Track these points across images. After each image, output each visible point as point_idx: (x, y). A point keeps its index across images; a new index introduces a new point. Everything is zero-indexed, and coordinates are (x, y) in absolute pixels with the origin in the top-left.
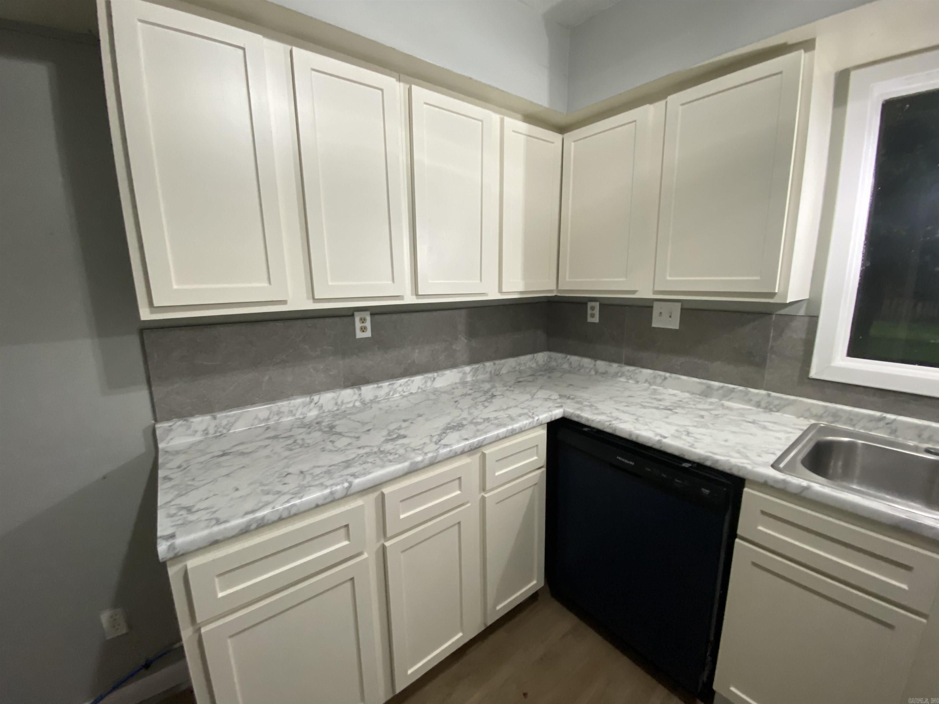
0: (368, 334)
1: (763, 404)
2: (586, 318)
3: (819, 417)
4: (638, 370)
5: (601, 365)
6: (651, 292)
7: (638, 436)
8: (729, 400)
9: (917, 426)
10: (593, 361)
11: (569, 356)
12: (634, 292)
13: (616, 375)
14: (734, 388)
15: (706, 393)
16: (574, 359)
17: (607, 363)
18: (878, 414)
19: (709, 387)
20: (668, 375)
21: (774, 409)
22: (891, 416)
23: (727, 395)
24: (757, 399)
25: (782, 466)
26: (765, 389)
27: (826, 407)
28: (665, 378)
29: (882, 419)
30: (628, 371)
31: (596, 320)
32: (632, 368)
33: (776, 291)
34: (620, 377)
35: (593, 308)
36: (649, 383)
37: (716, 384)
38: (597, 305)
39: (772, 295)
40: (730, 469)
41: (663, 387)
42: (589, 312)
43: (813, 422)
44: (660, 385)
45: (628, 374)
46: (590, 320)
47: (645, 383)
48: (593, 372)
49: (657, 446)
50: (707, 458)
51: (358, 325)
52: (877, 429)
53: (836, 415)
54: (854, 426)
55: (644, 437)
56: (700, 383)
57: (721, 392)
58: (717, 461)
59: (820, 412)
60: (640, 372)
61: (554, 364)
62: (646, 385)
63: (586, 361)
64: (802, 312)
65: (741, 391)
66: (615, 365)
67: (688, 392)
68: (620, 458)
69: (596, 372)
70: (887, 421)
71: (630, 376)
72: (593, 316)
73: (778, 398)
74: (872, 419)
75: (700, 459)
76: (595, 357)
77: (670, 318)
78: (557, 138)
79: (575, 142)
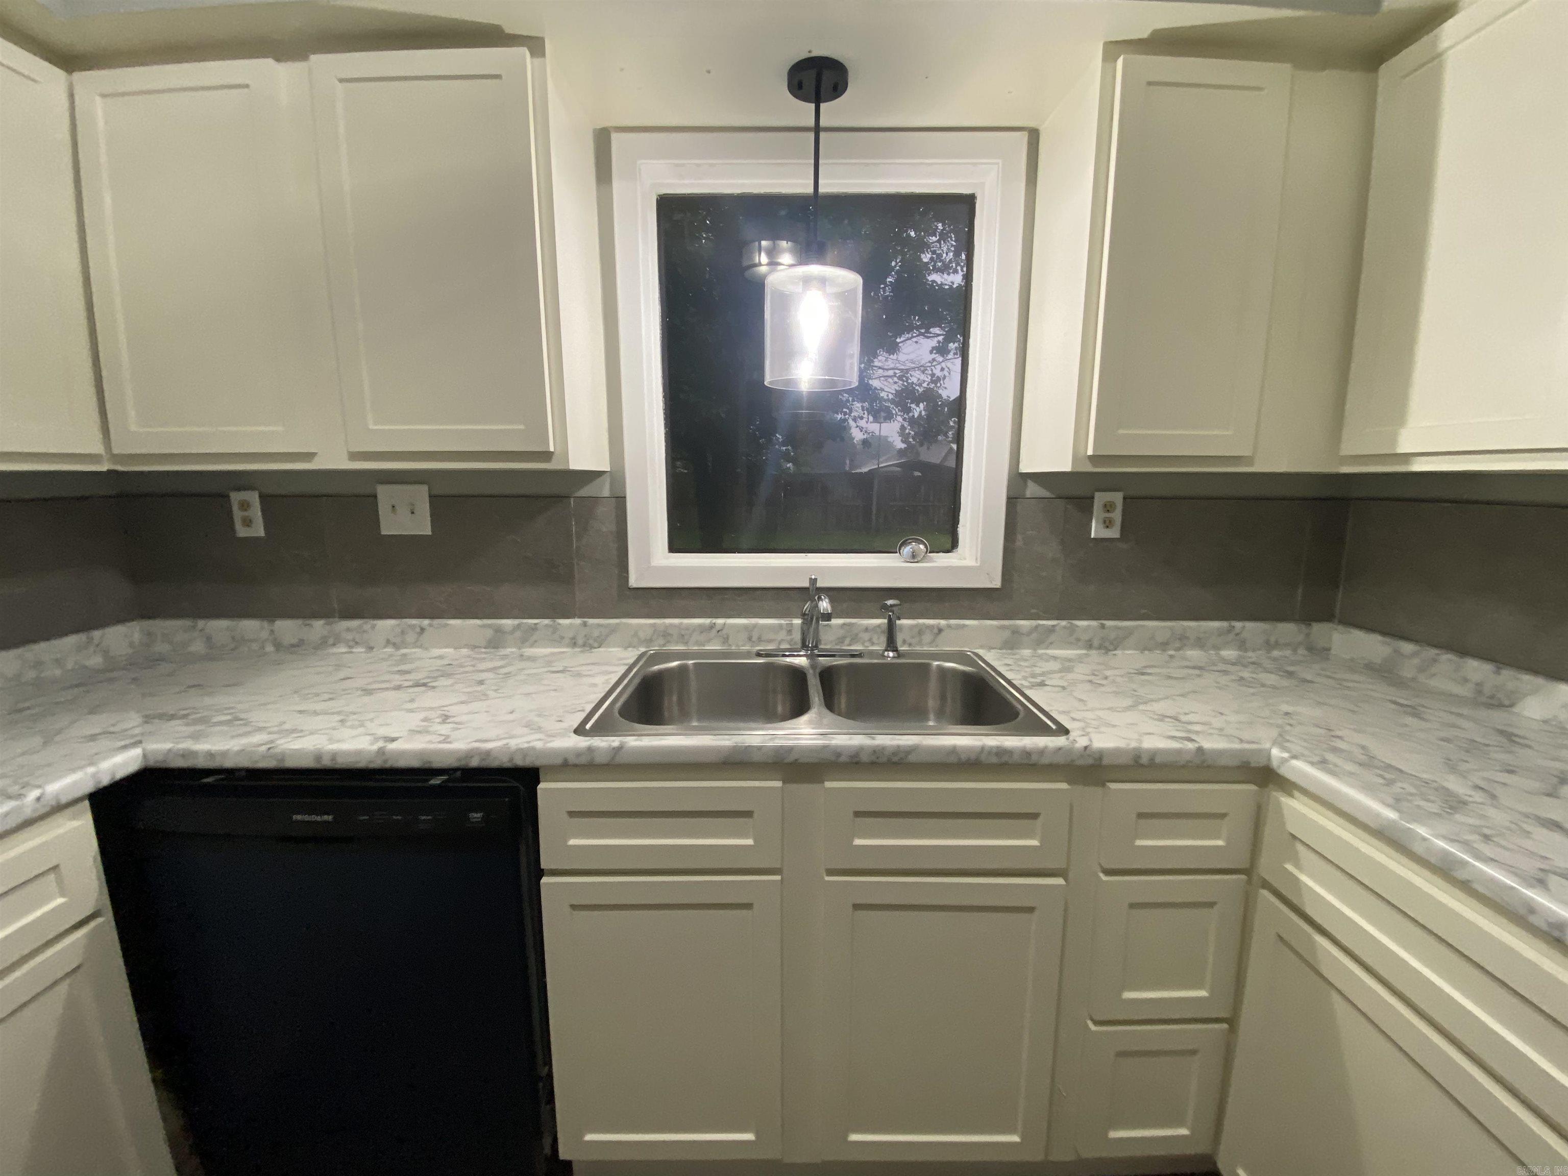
1: (580, 641)
2: (233, 530)
3: (649, 641)
4: (367, 624)
5: (287, 628)
6: (345, 456)
7: (334, 755)
8: (532, 646)
9: (746, 627)
10: (265, 624)
11: (201, 623)
12: (310, 456)
13: (323, 643)
14: (536, 624)
15: (496, 642)
16: (219, 627)
17: (299, 622)
18: (707, 621)
19: (498, 630)
20: (426, 622)
21: (596, 645)
22: (720, 621)
23: (527, 638)
24: (570, 632)
25: (588, 727)
26: (579, 617)
27: (654, 625)
28: (423, 630)
29: (712, 626)
30: (348, 630)
31: (258, 530)
32: (355, 623)
33: (552, 449)
34: (334, 645)
35: (245, 506)
36: (394, 644)
37: (508, 623)
38: (253, 497)
39: (547, 456)
40: (511, 760)
41: (421, 647)
42: (238, 514)
43: (643, 650)
44: (415, 645)
45: (349, 636)
46: (242, 532)
47: (385, 647)
48: (270, 648)
49: (377, 764)
50: (470, 754)
52: (709, 641)
53: (666, 634)
54: (686, 643)
55: (348, 753)
56: (484, 626)
57: (518, 634)
58: (488, 753)
60: (373, 627)
61: (161, 647)
62: (389, 650)
63: (250, 626)
64: (606, 492)
65: (546, 625)
66: (319, 624)
67: (466, 646)
68: (299, 817)
69: (278, 646)
70: (718, 628)
71: (354, 640)
72: (248, 522)
73: (599, 625)
74: (703, 629)
75: (459, 760)
76: (270, 614)
77: (413, 513)
78: (59, 74)
79: (104, 96)
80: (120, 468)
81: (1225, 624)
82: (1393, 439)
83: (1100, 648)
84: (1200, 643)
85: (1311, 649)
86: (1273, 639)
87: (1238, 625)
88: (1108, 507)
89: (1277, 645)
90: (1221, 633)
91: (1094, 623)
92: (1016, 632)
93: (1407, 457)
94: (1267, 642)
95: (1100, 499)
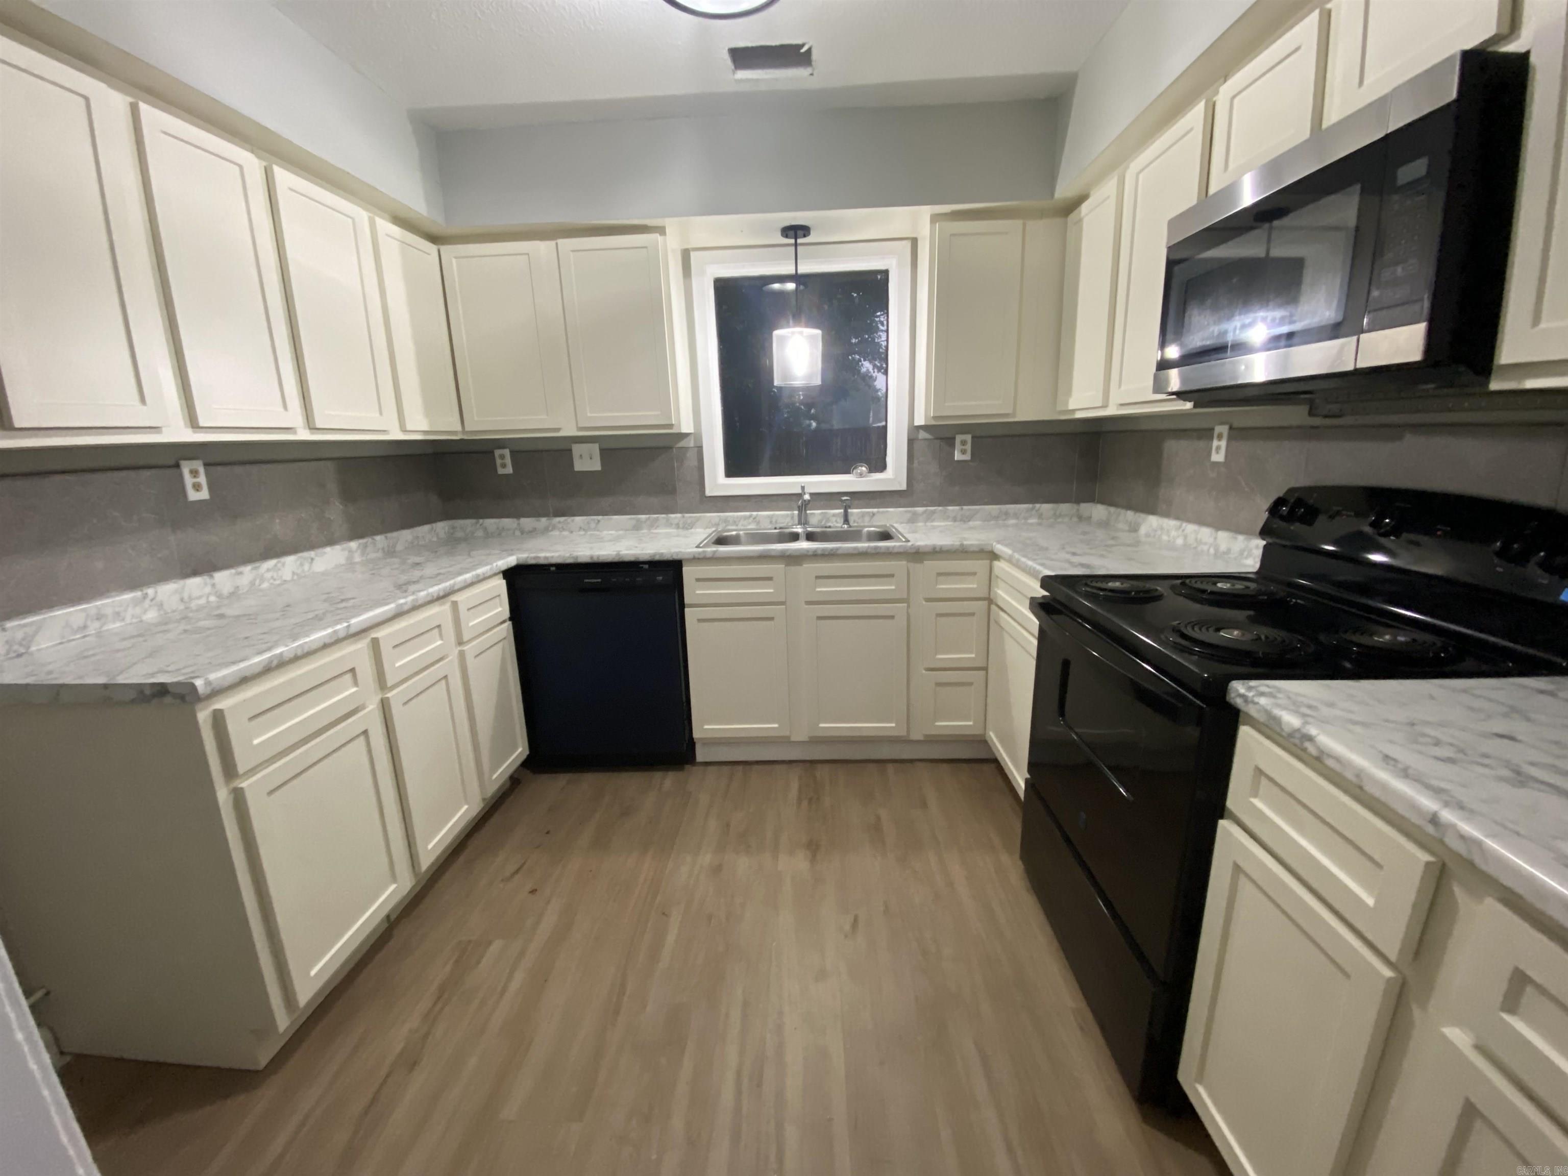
0: (204, 494)
1: (681, 526)
2: (496, 470)
3: (717, 525)
4: (569, 519)
5: (527, 523)
6: (575, 429)
7: (598, 557)
8: (656, 529)
9: (768, 516)
10: (515, 520)
11: (481, 521)
12: (558, 430)
13: (546, 530)
14: (656, 517)
15: (637, 527)
16: (490, 523)
17: (534, 519)
18: (748, 514)
19: (638, 521)
20: (600, 517)
21: (689, 527)
22: (755, 513)
23: (654, 523)
24: (676, 521)
25: (701, 546)
26: (680, 513)
27: (719, 516)
28: (599, 521)
29: (751, 516)
30: (559, 522)
31: (509, 470)
32: (562, 519)
33: (673, 423)
34: (552, 530)
35: (502, 457)
36: (584, 530)
37: (643, 517)
38: (507, 452)
39: (671, 426)
40: (672, 556)
41: (598, 531)
42: (499, 462)
43: (714, 529)
44: (595, 529)
45: (560, 526)
46: (501, 471)
47: (579, 531)
48: (518, 533)
49: (616, 559)
50: (655, 555)
51: (188, 480)
52: (749, 524)
53: (726, 521)
54: (737, 525)
55: (603, 555)
56: (631, 519)
57: (649, 522)
58: (662, 554)
59: (717, 520)
60: (573, 521)
61: (459, 534)
62: (582, 533)
63: (507, 522)
64: (692, 444)
65: (664, 518)
66: (544, 520)
67: (622, 530)
68: (587, 581)
69: (522, 533)
70: (753, 517)
71: (562, 527)
72: (504, 466)
73: (690, 517)
74: (746, 518)
75: (650, 557)
76: (517, 515)
77: (591, 458)
78: (432, 248)
79: (456, 258)
80: (466, 438)
81: (1031, 506)
82: (1067, 403)
83: (961, 520)
84: (1016, 516)
85: (1080, 518)
86: (1058, 513)
87: (1038, 506)
88: (964, 443)
89: (1060, 516)
90: (1028, 510)
91: (957, 508)
92: (915, 514)
93: (1074, 411)
94: (1055, 514)
95: (959, 438)
